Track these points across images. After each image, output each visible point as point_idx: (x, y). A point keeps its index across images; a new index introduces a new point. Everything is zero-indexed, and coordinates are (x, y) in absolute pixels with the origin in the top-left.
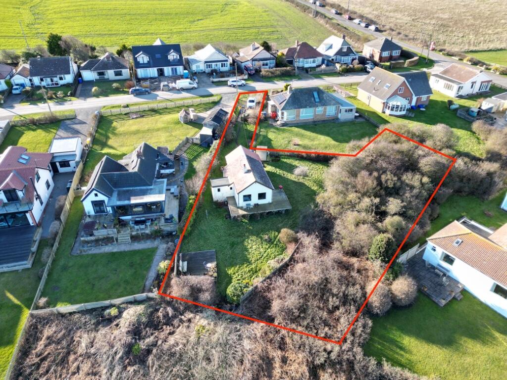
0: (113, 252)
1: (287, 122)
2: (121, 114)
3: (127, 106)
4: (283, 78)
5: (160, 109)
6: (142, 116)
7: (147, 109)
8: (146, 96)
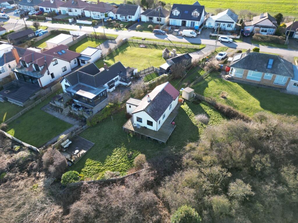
0: (55, 117)
1: (234, 78)
2: (137, 43)
3: (145, 39)
4: (270, 44)
5: (159, 46)
6: (146, 47)
7: (152, 44)
8: (160, 36)
